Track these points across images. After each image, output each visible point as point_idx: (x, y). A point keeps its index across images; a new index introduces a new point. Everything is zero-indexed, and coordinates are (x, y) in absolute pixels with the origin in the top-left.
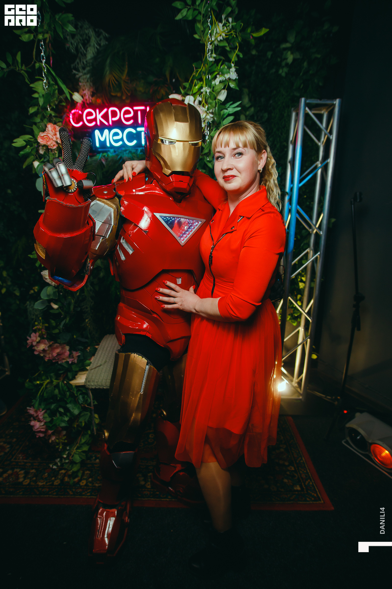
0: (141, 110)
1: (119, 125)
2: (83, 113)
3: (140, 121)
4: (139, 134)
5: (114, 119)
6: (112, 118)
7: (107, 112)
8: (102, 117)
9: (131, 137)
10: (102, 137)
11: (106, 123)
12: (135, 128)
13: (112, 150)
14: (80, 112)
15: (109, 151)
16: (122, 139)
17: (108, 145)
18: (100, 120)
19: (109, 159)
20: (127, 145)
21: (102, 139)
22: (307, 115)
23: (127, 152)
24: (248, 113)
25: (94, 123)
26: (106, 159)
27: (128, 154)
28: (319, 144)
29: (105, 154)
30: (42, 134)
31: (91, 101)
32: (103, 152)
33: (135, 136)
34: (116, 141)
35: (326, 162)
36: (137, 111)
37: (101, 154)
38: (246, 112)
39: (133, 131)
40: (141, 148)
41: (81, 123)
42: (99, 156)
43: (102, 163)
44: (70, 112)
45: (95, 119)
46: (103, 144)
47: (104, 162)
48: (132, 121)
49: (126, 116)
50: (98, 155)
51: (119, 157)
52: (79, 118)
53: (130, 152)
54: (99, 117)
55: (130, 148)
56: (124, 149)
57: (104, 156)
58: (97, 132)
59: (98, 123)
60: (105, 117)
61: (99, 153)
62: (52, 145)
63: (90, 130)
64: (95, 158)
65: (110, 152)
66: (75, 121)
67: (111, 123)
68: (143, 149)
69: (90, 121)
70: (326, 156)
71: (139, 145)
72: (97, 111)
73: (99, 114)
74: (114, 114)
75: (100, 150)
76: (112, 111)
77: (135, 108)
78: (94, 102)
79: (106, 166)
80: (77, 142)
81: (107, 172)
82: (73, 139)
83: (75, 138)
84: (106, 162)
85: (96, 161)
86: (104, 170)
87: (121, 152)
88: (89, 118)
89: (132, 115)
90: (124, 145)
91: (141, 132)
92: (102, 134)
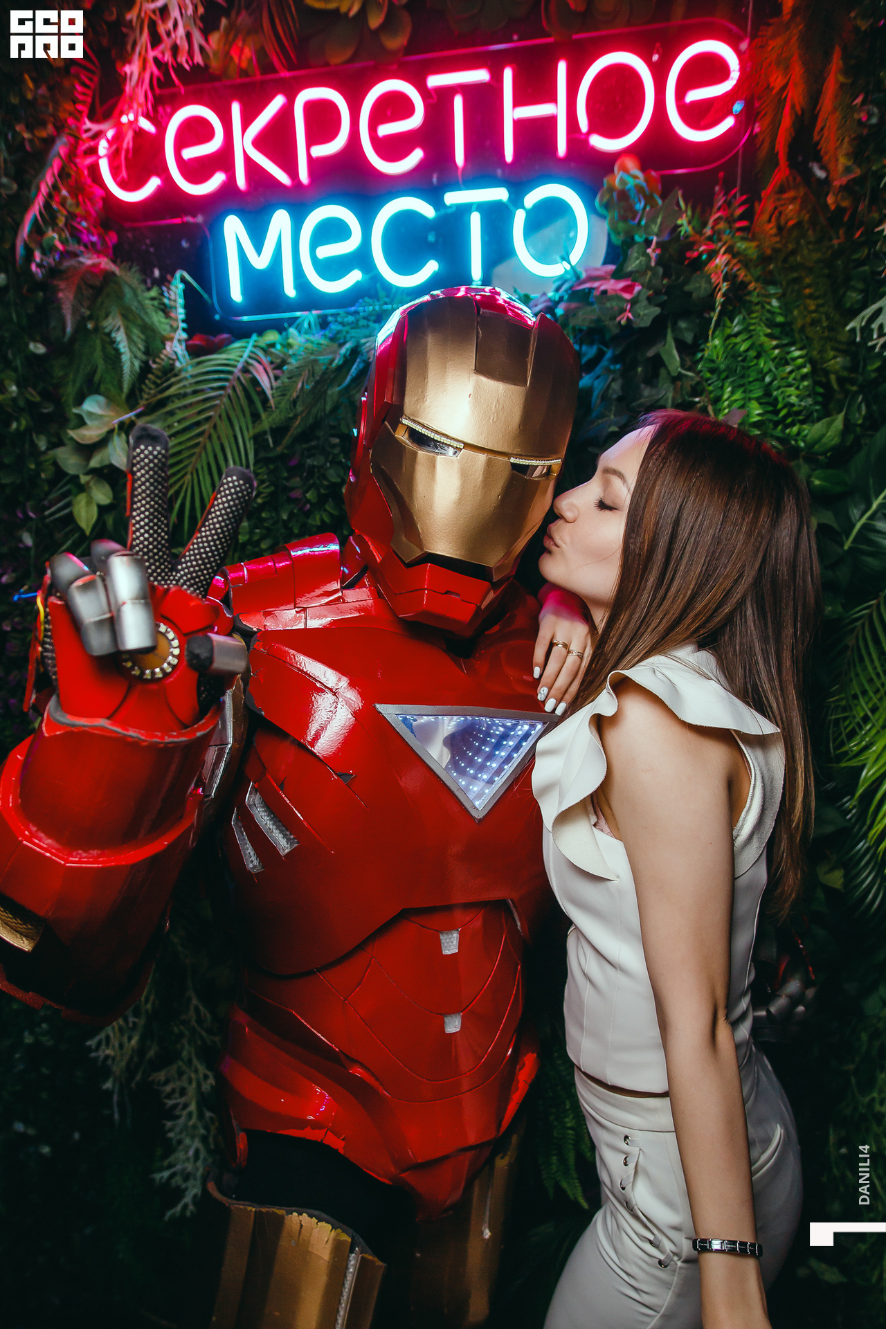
0: (467, 91)
1: (347, 178)
3: (460, 155)
4: (453, 224)
5: (322, 151)
6: (309, 145)
7: (286, 114)
8: (258, 143)
9: (408, 243)
10: (259, 254)
11: (284, 178)
12: (434, 195)
13: (308, 317)
14: (145, 124)
15: (292, 321)
16: (362, 258)
17: (290, 291)
18: (247, 159)
19: (293, 362)
20: (387, 287)
21: (260, 262)
25: (218, 179)
29: (272, 336)
31: (197, 56)
32: (261, 329)
33: (432, 236)
34: (331, 269)
36: (448, 92)
37: (254, 337)
39: (427, 210)
41: (154, 183)
42: (239, 352)
43: (255, 382)
45: (223, 160)
46: (264, 287)
47: (265, 382)
48: (417, 155)
49: (385, 130)
50: (237, 345)
51: (348, 346)
52: (141, 160)
54: (244, 144)
56: (371, 306)
57: (268, 349)
58: (233, 227)
59: (241, 181)
60: (277, 141)
61: (243, 333)
63: (200, 219)
64: (219, 358)
65: (300, 325)
66: (124, 174)
67: (304, 176)
69: (196, 170)
72: (236, 108)
73: (245, 125)
74: (322, 122)
75: (248, 317)
76: (310, 106)
77: (434, 81)
78: (215, 64)
79: (272, 402)
80: (129, 277)
81: (279, 431)
82: (106, 263)
83: (117, 255)
84: (277, 378)
85: (224, 372)
86: (266, 422)
87: (355, 325)
88: (189, 153)
89: (415, 121)
90: (374, 290)
91: (463, 211)
92: (258, 236)
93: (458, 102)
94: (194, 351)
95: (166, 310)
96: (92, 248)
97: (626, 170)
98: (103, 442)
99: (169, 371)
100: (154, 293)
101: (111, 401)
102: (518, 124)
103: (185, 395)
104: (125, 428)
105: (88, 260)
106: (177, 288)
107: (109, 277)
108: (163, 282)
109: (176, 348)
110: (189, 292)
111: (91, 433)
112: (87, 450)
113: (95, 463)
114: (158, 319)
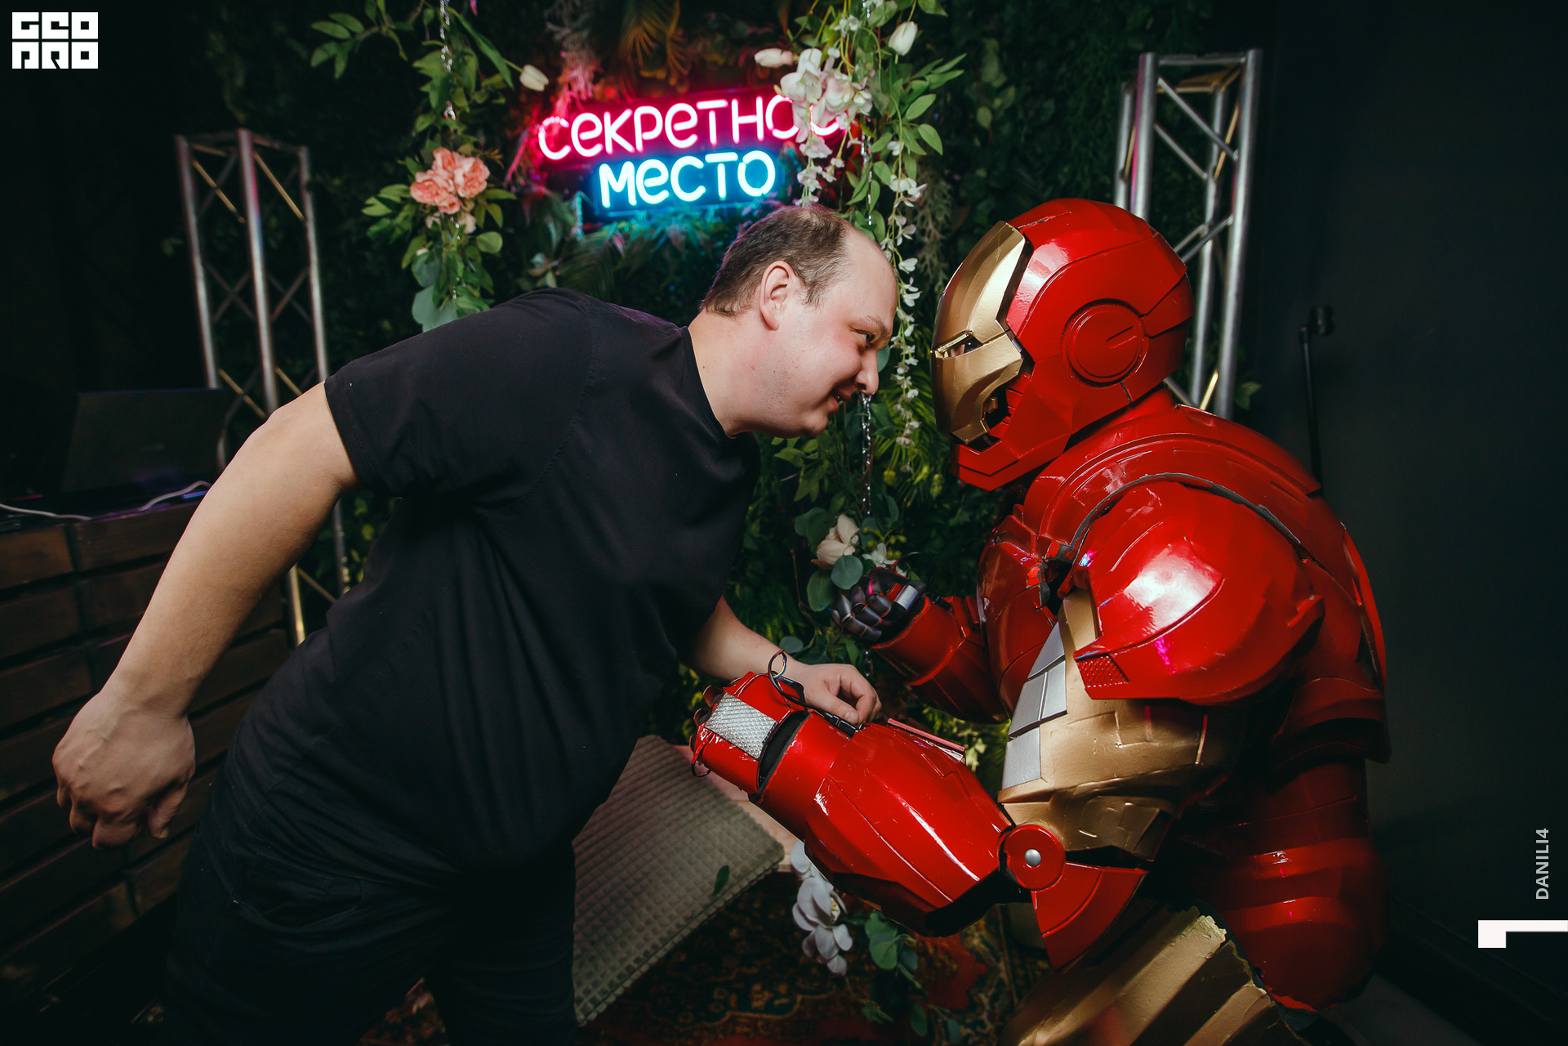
0: (718, 111)
1: (661, 148)
2: (571, 123)
3: (713, 138)
4: (711, 169)
7: (630, 120)
8: (620, 132)
9: (690, 178)
10: (617, 181)
13: (642, 214)
15: (633, 216)
16: (668, 186)
17: (633, 201)
19: (633, 238)
22: (1161, 100)
23: (680, 217)
24: (997, 102)
25: (597, 149)
26: (626, 237)
27: (682, 221)
28: (1205, 176)
29: (623, 225)
30: (420, 177)
31: (590, 94)
32: (619, 220)
33: (701, 176)
34: (653, 191)
35: (1223, 224)
37: (615, 225)
38: (992, 101)
40: (717, 207)
41: (566, 150)
42: (607, 232)
43: (614, 247)
44: (541, 124)
45: (601, 139)
46: (619, 200)
47: (620, 246)
48: (693, 139)
49: (680, 127)
50: (606, 228)
51: (658, 231)
52: (560, 139)
53: (687, 217)
55: (687, 209)
56: (671, 209)
57: (621, 230)
58: (605, 171)
59: (609, 149)
60: (627, 131)
61: (609, 221)
62: (445, 204)
64: (597, 236)
65: (637, 220)
66: (552, 145)
67: (639, 146)
68: (721, 210)
69: (588, 144)
70: (1225, 207)
71: (711, 198)
72: (607, 116)
73: (612, 121)
74: (648, 123)
75: (612, 214)
77: (702, 105)
78: (598, 97)
79: (623, 256)
80: (555, 197)
81: (626, 270)
82: (544, 190)
83: (550, 187)
84: (626, 244)
85: (599, 242)
86: (620, 265)
87: (664, 219)
88: (586, 136)
89: (693, 122)
90: (673, 200)
91: (716, 164)
92: (617, 174)
93: (712, 116)
94: (587, 231)
95: (572, 212)
96: (538, 183)
97: (788, 147)
98: (544, 275)
99: (574, 242)
100: (567, 204)
101: (548, 257)
102: (742, 127)
103: (580, 254)
104: (554, 269)
105: (536, 188)
106: (577, 202)
107: (545, 198)
108: (569, 198)
109: (577, 230)
110: (584, 203)
111: (537, 271)
112: (535, 279)
113: (539, 284)
114: (570, 218)
